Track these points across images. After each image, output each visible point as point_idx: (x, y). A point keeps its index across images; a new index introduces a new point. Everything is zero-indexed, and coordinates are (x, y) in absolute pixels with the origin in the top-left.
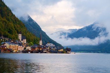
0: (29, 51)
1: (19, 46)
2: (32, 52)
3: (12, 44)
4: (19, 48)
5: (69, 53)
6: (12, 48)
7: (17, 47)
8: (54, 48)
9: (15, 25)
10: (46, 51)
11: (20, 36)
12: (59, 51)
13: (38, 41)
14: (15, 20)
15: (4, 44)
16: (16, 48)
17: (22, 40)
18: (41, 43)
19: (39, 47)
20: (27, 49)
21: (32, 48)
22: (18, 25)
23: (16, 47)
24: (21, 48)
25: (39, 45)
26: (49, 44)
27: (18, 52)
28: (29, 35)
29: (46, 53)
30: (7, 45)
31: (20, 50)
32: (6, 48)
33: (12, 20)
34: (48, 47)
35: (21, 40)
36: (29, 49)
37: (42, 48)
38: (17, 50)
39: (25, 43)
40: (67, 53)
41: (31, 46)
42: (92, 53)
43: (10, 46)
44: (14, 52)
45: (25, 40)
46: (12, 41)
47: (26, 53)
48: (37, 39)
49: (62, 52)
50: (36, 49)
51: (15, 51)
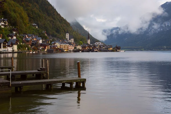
0: (80, 50)
1: (70, 46)
2: (83, 51)
3: (62, 43)
4: (69, 48)
5: (119, 51)
6: (63, 47)
7: (68, 46)
8: (104, 47)
9: (62, 24)
10: (97, 50)
11: (67, 36)
12: (109, 49)
13: (84, 40)
14: (61, 19)
15: (55, 43)
16: (66, 48)
17: (70, 39)
18: (89, 42)
19: (89, 46)
20: (77, 48)
21: (82, 47)
22: (64, 24)
23: (66, 46)
24: (72, 48)
25: (88, 44)
26: (98, 43)
27: (69, 52)
28: (76, 34)
29: (96, 51)
30: (58, 45)
31: (70, 49)
32: (57, 47)
33: (58, 19)
34: (97, 46)
35: (68, 40)
36: (80, 48)
37: (92, 47)
38: (68, 49)
39: (73, 42)
40: (116, 51)
41: (81, 45)
42: (135, 51)
43: (61, 46)
44: (65, 52)
45: (73, 39)
46: (61, 41)
47: (77, 52)
48: (83, 38)
49: (112, 51)
50: (86, 48)
51: (65, 50)
